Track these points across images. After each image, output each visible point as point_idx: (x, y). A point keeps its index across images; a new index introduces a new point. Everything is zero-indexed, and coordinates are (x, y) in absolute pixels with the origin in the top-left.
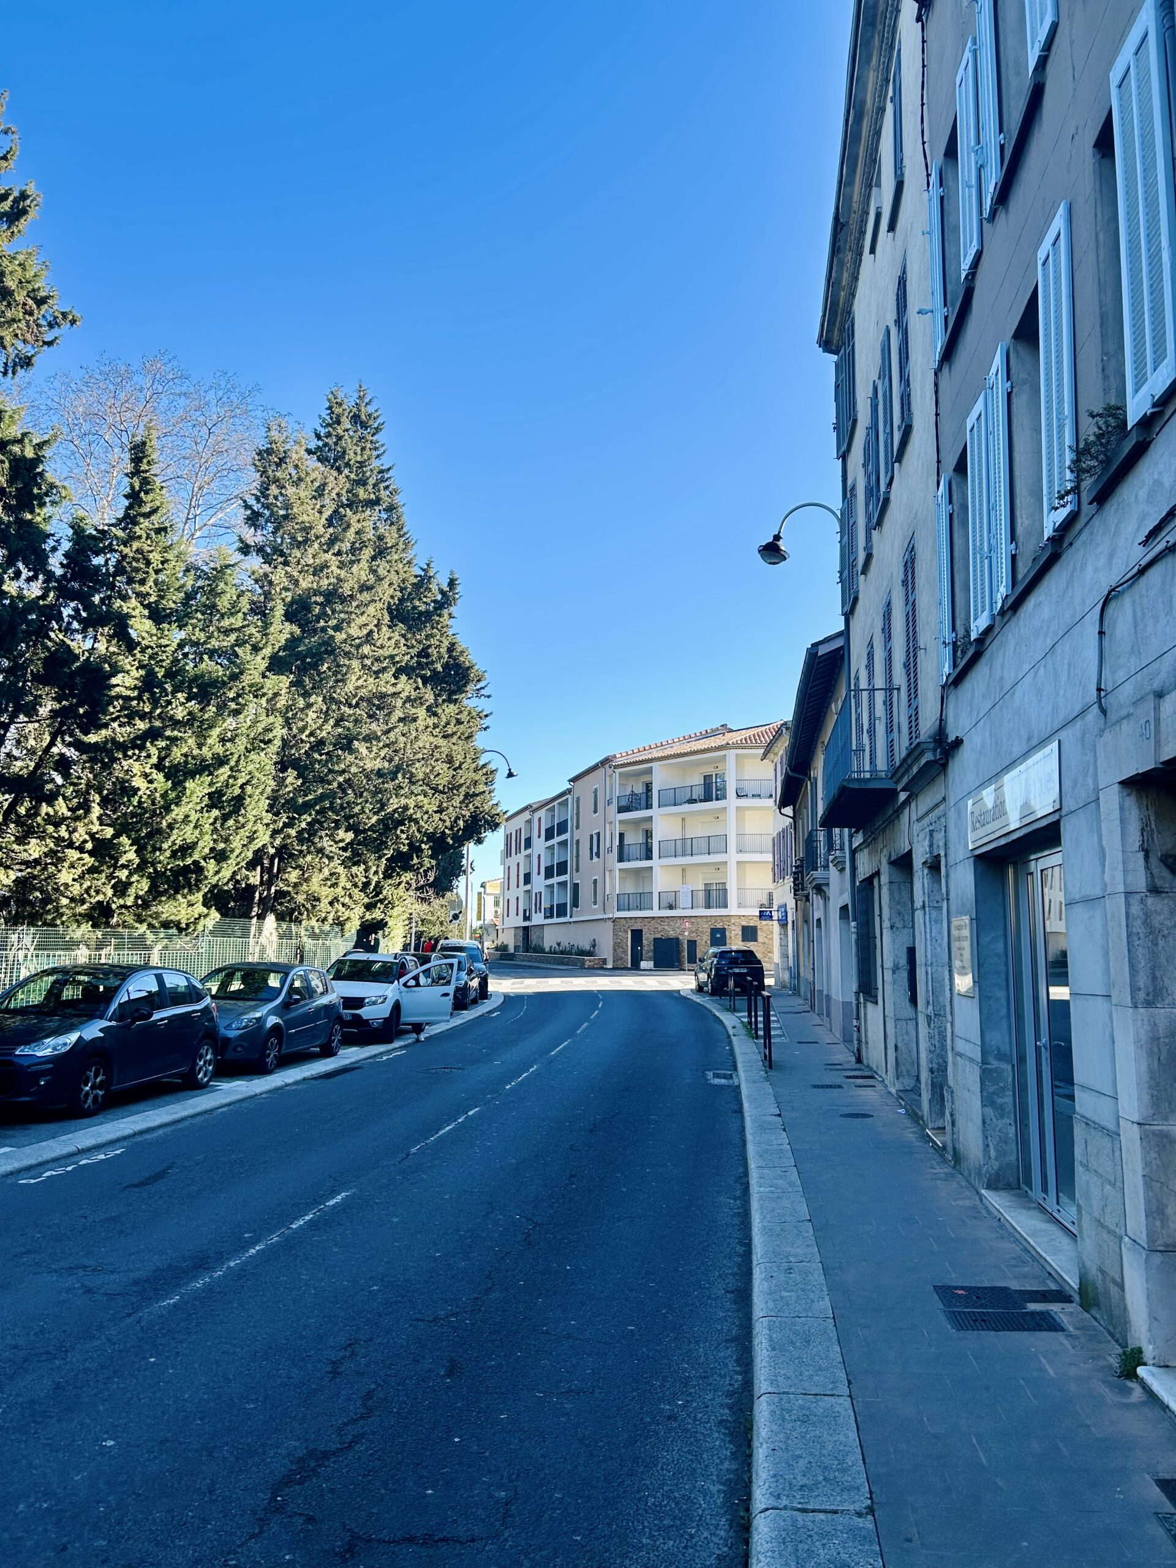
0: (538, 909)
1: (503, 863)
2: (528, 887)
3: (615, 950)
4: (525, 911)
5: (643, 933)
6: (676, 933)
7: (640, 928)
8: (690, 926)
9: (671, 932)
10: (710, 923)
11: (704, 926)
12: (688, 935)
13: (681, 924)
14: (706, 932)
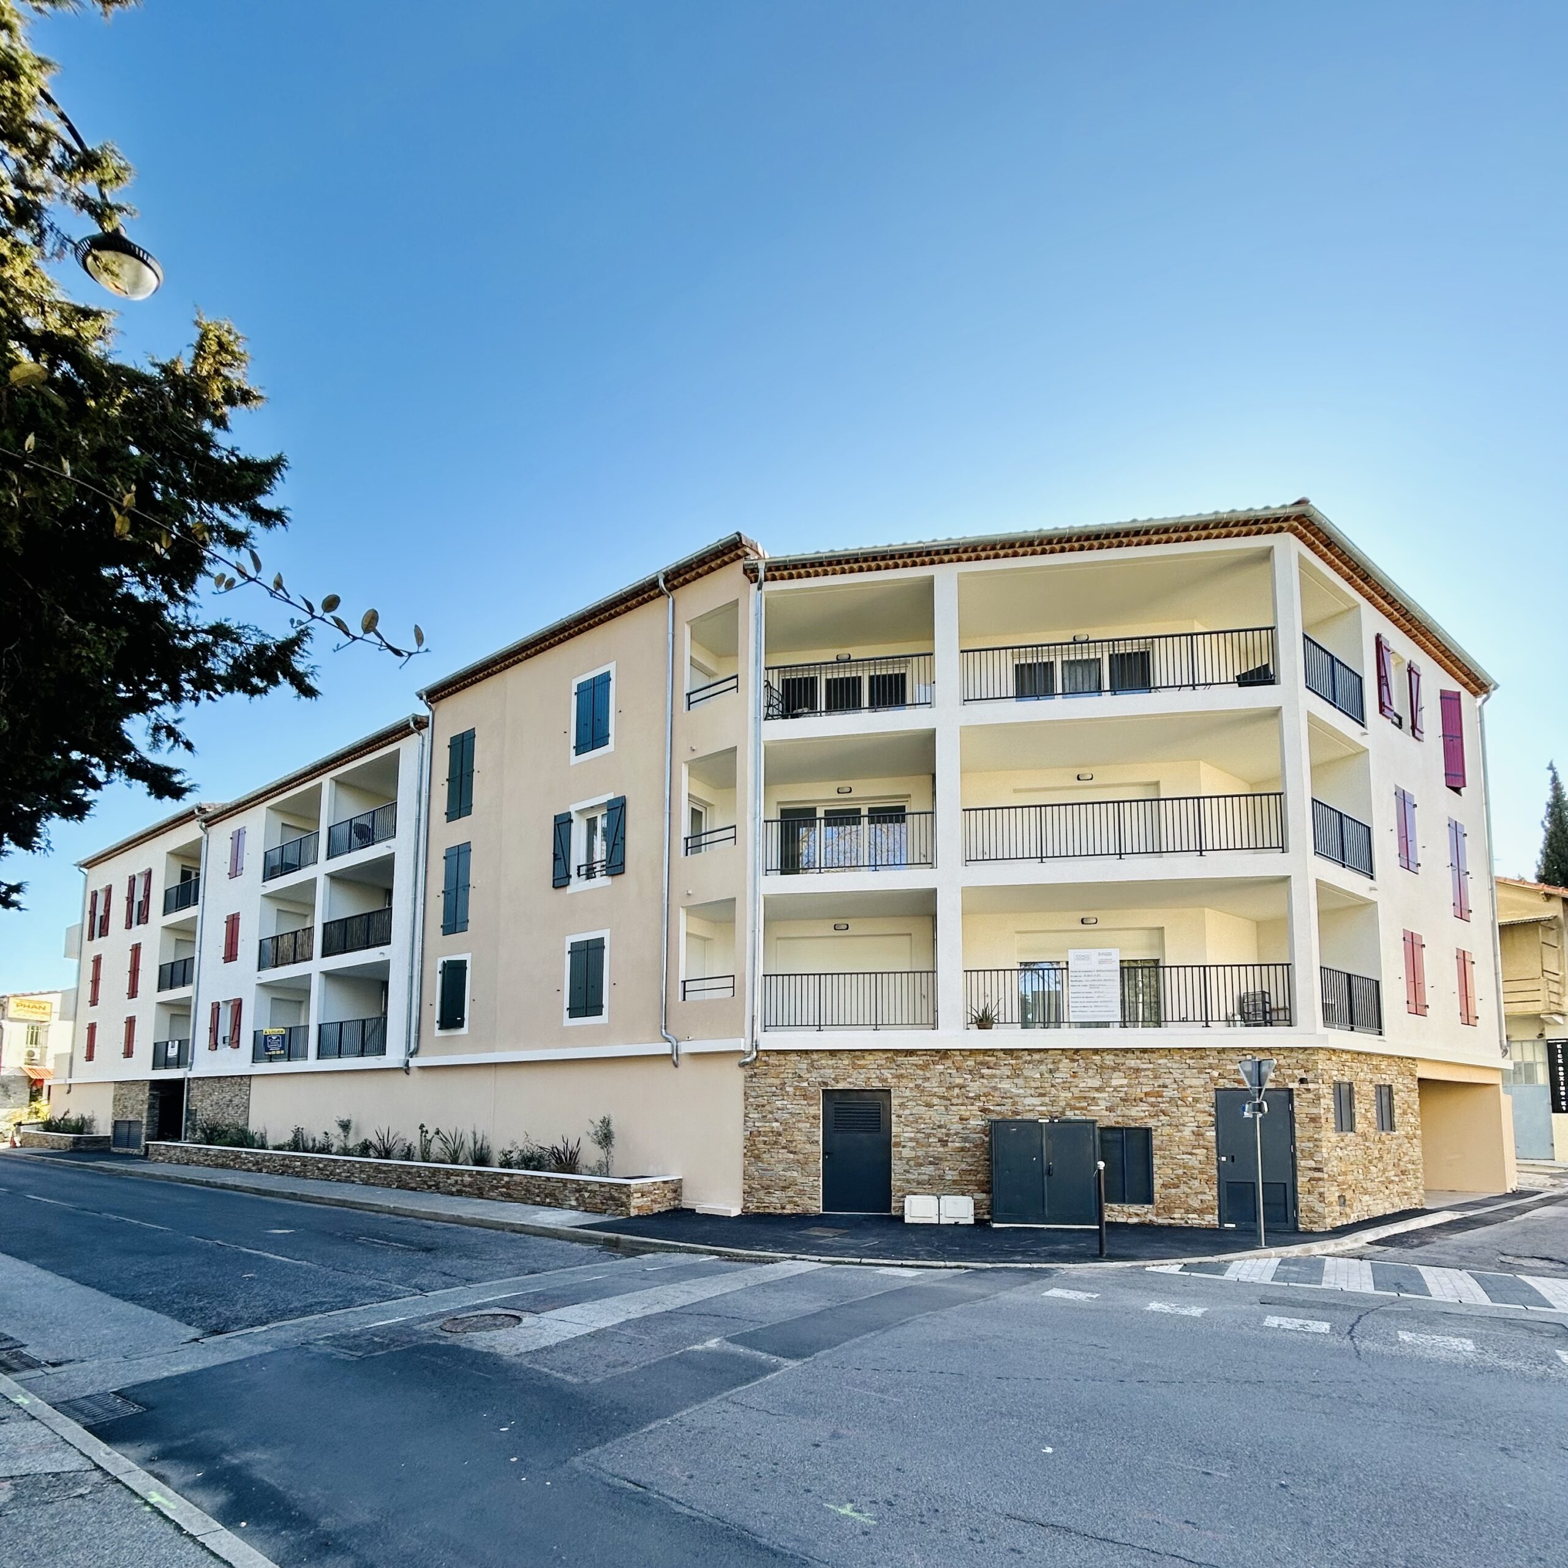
0: (224, 1040)
1: (74, 952)
2: (180, 993)
3: (752, 1155)
4: (161, 1048)
5: (895, 1102)
6: (1053, 1103)
7: (877, 1085)
8: (1118, 1080)
9: (1029, 1101)
10: (1215, 1074)
11: (1187, 1082)
12: (1110, 1109)
13: (1075, 1075)
14: (1196, 1100)
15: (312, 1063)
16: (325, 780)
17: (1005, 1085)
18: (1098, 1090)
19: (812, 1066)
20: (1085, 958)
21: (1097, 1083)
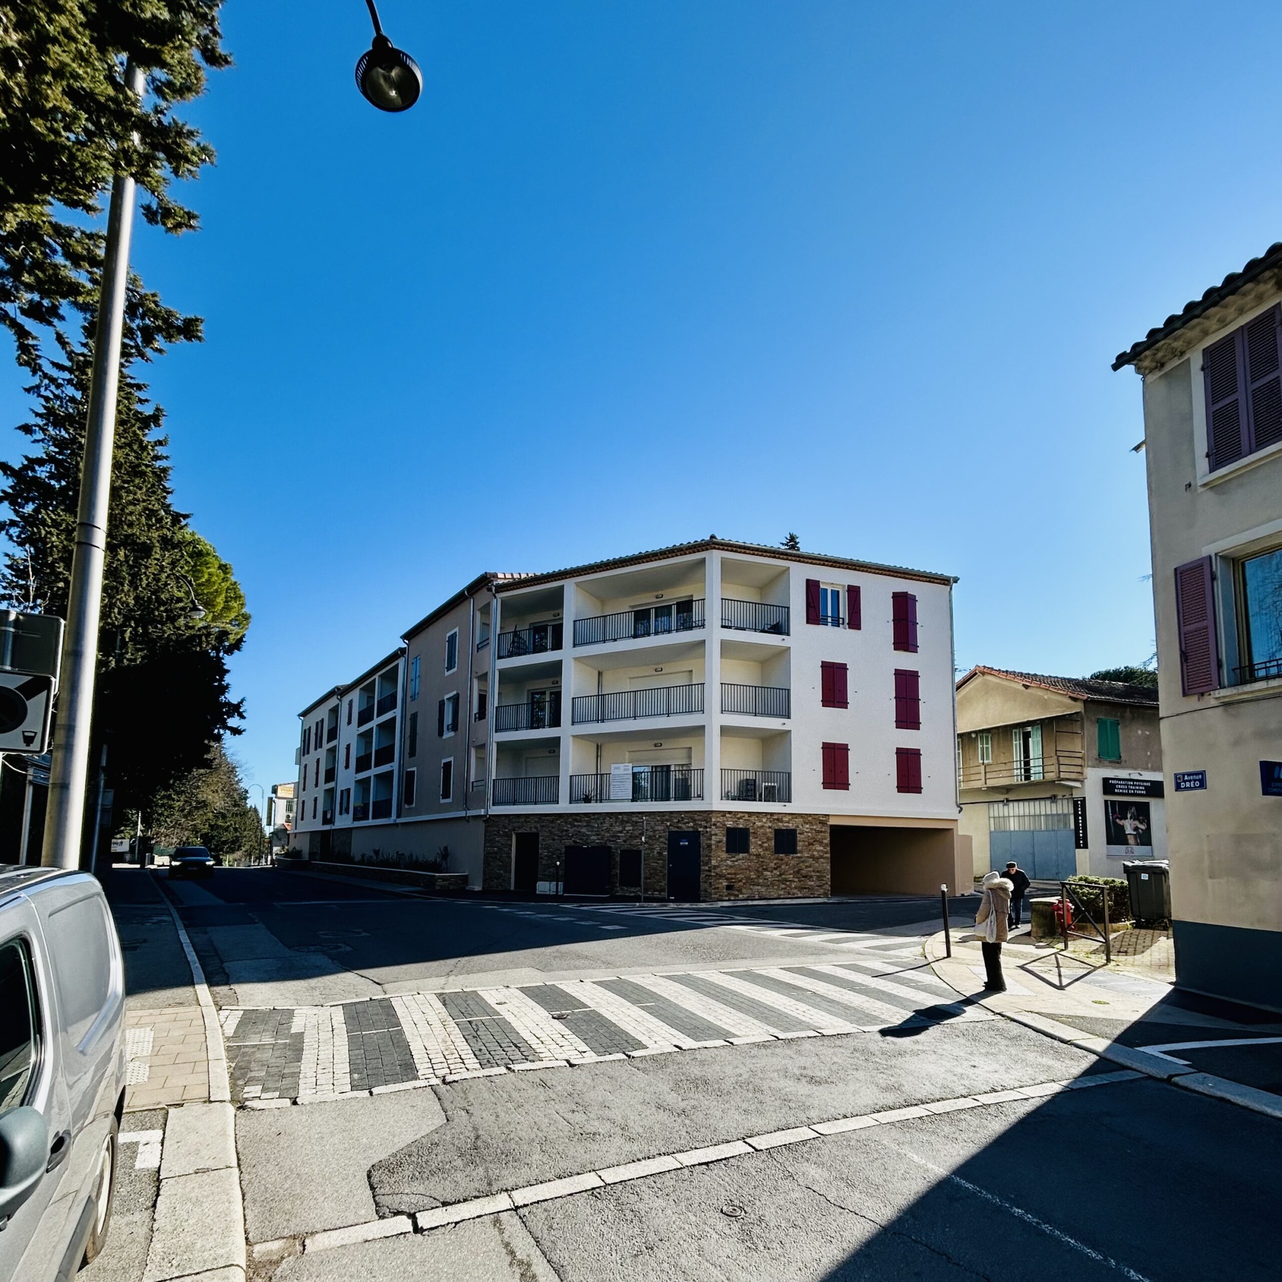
0: (345, 810)
1: (298, 762)
2: (331, 785)
3: (487, 863)
4: (325, 813)
5: (541, 838)
6: (602, 839)
7: (534, 830)
8: (629, 828)
9: (593, 838)
10: (669, 824)
11: (656, 828)
12: (625, 841)
13: (611, 825)
14: (660, 837)
15: (371, 822)
16: (376, 677)
17: (583, 830)
18: (621, 832)
19: (510, 821)
20: (618, 768)
21: (620, 829)
